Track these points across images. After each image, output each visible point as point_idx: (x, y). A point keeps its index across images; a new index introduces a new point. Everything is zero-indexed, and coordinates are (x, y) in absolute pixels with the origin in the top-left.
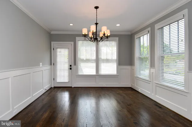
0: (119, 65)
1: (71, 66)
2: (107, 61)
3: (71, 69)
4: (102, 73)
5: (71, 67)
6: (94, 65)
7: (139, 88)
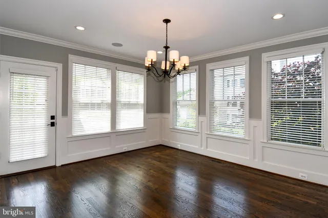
0: (147, 113)
1: (53, 118)
2: (130, 106)
3: (53, 124)
4: (121, 128)
5: (53, 121)
6: (108, 113)
7: (178, 144)
